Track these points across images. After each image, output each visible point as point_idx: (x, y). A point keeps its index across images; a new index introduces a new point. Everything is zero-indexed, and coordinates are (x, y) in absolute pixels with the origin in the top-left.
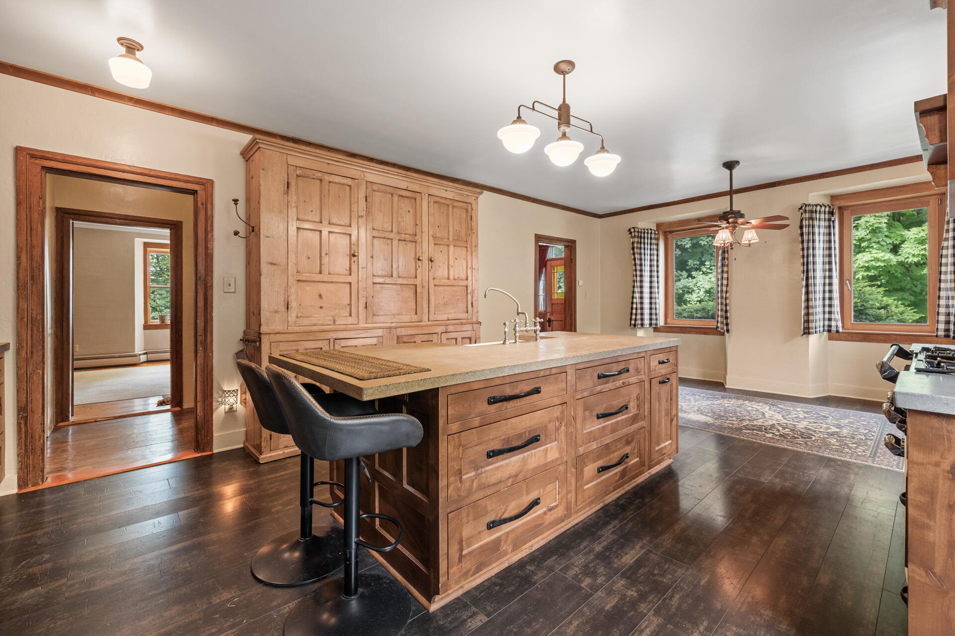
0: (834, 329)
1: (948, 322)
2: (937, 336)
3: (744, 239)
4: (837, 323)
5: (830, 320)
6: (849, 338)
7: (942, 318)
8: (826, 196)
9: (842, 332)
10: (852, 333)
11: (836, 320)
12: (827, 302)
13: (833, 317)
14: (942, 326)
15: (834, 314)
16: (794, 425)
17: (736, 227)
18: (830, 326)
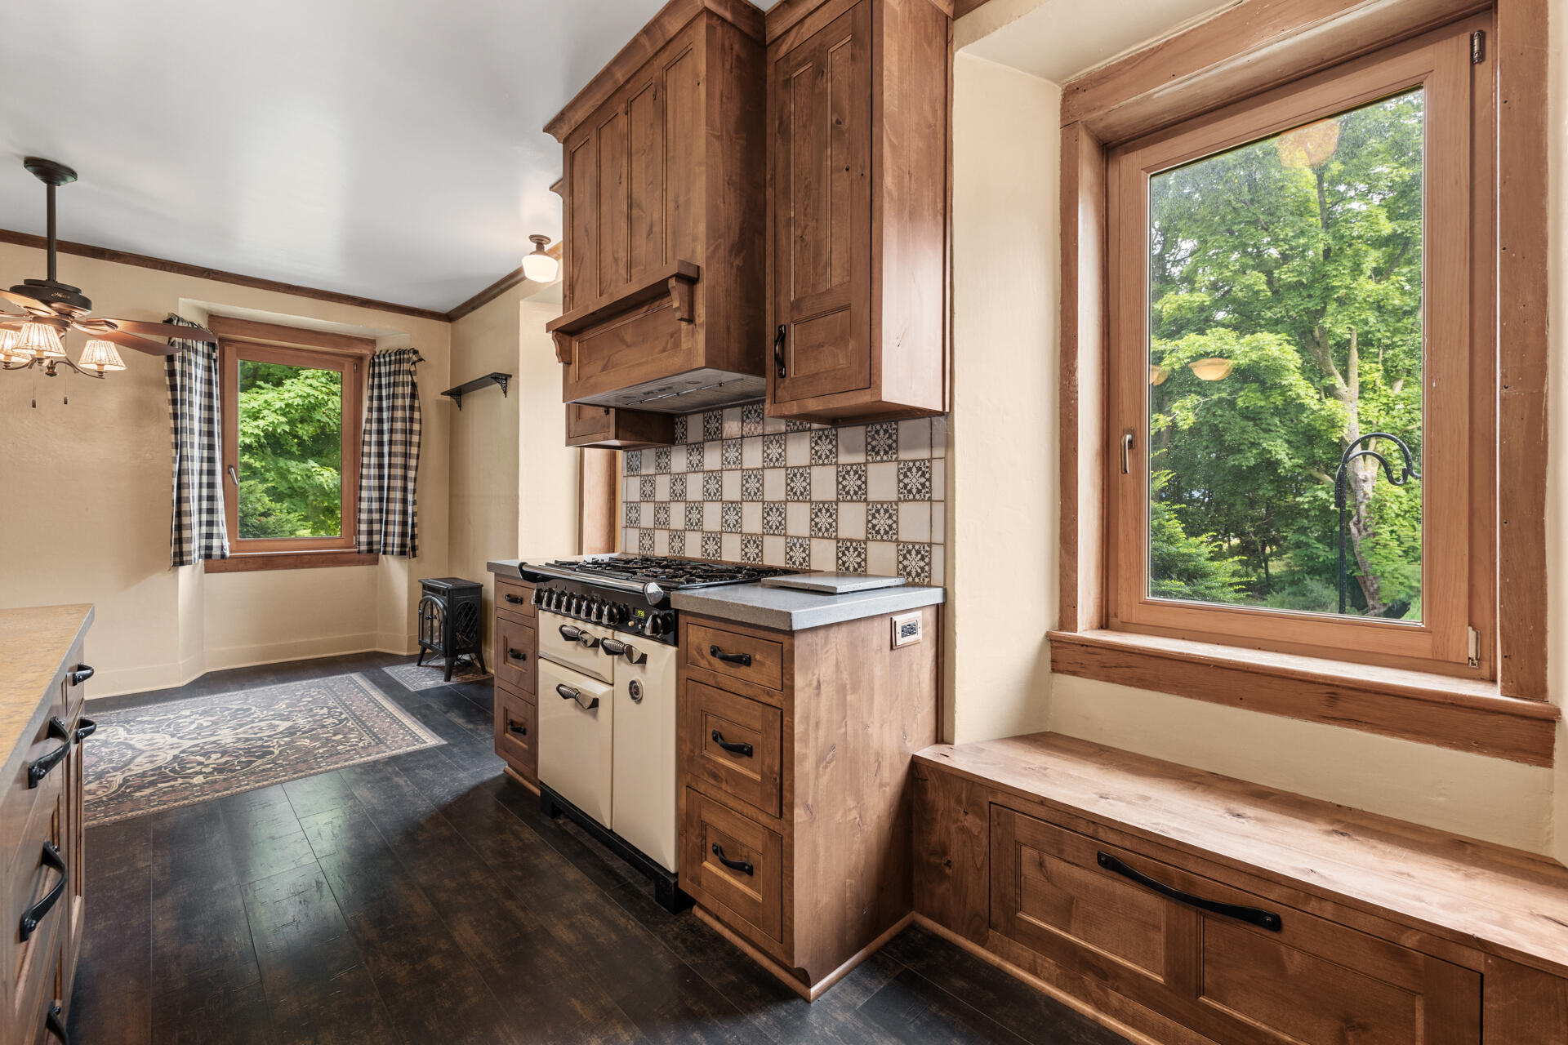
0: (216, 552)
1: (370, 533)
2: (359, 552)
3: (83, 358)
4: (223, 542)
5: (209, 536)
6: (241, 566)
7: (364, 527)
8: (203, 311)
9: (230, 557)
10: (246, 557)
11: (220, 536)
12: (205, 505)
13: (215, 531)
14: (364, 538)
15: (218, 525)
16: (214, 742)
17: (67, 325)
18: (209, 548)
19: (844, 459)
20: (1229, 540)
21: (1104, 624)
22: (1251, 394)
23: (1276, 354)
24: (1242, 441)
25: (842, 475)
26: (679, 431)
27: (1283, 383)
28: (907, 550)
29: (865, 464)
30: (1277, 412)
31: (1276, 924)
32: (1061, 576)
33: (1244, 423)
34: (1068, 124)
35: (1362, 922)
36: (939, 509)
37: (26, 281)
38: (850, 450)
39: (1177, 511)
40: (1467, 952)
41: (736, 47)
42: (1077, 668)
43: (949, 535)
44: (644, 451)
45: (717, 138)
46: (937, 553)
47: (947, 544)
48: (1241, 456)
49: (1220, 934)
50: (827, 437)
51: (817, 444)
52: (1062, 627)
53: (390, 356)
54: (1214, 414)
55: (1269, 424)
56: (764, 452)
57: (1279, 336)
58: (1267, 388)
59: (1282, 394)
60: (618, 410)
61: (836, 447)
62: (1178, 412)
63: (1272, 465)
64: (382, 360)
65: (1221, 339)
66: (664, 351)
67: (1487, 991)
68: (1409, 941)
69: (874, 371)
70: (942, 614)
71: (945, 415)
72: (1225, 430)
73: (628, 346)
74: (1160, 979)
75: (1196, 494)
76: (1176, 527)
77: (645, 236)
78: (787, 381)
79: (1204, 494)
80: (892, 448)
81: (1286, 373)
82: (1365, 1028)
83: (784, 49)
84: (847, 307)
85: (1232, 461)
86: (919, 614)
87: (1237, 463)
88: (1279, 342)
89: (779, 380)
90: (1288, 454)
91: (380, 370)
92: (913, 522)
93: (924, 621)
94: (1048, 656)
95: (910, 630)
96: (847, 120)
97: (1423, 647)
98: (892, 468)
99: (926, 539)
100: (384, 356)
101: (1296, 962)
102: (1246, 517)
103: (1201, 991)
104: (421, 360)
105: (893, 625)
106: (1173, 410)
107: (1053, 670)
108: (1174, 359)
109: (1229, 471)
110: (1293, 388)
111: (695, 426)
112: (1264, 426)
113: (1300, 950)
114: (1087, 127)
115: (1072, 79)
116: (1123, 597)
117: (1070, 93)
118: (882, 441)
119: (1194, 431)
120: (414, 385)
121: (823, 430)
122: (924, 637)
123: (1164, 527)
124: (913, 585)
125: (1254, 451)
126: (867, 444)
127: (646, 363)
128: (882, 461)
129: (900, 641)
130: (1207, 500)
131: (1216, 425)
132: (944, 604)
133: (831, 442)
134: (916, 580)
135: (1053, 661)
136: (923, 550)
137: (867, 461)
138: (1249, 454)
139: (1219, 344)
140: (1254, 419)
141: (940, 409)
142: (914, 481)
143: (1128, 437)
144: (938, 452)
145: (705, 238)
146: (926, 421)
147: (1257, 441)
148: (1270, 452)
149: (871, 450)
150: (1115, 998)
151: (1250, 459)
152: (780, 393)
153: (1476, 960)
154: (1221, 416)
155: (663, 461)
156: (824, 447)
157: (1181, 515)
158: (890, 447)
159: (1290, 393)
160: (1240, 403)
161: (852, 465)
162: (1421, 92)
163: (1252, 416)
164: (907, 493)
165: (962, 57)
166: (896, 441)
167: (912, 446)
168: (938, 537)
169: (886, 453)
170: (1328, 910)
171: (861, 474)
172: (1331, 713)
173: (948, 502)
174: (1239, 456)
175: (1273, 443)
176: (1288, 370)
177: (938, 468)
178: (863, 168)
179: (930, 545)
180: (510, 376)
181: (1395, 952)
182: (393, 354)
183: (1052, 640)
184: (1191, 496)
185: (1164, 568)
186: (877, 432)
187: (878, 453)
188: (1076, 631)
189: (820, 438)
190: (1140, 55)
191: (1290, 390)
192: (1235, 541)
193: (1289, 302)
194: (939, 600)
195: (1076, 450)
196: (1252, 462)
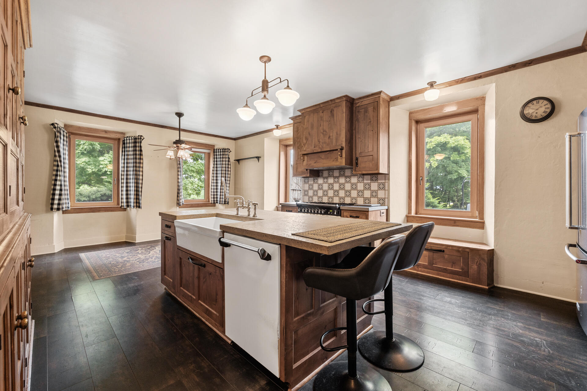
1: (214, 198)
2: (211, 203)
6: (186, 206)
7: (212, 196)
9: (184, 204)
14: (212, 199)
19: (365, 182)
20: (450, 204)
21: (416, 214)
22: (455, 156)
23: (463, 143)
24: (452, 170)
25: (365, 185)
26: (321, 174)
27: (465, 152)
28: (379, 200)
29: (370, 183)
30: (463, 161)
31: (443, 251)
32: (409, 204)
33: (453, 164)
34: (410, 119)
35: (455, 248)
36: (387, 192)
37: (176, 140)
38: (367, 180)
39: (430, 192)
40: (467, 249)
41: (349, 105)
42: (411, 221)
43: (389, 196)
44: (309, 178)
45: (347, 123)
46: (386, 200)
47: (388, 198)
48: (452, 175)
49: (436, 255)
50: (361, 177)
51: (359, 178)
52: (409, 214)
53: (220, 150)
54: (443, 162)
55: (461, 165)
56: (345, 179)
57: (464, 137)
58: (460, 154)
59: (465, 156)
60: (310, 170)
61: (364, 179)
62: (432, 162)
63: (461, 178)
64: (218, 151)
65: (445, 138)
66: (333, 161)
67: (469, 254)
68: (460, 250)
69: (378, 167)
70: (387, 210)
71: (388, 174)
72: (447, 166)
73: (322, 159)
74: (427, 264)
75: (438, 187)
76: (430, 196)
77: (328, 138)
78: (358, 168)
79: (440, 187)
80: (377, 180)
81: (466, 149)
82: (455, 263)
83: (358, 105)
84: (372, 155)
85: (449, 177)
86: (384, 210)
87: (451, 177)
88: (463, 139)
89: (356, 167)
90: (467, 175)
91: (217, 154)
92: (381, 194)
93: (385, 211)
94: (406, 220)
95: (383, 213)
96: (372, 122)
97: (470, 214)
98: (376, 184)
99: (384, 197)
100: (218, 150)
101: (446, 256)
102: (455, 195)
103: (433, 264)
104: (231, 151)
105: (381, 212)
106: (431, 161)
107: (407, 222)
108: (431, 145)
109: (448, 180)
110: (468, 154)
111: (325, 174)
112: (459, 166)
113: (447, 254)
114: (414, 119)
115: (411, 111)
116: (420, 209)
117: (411, 113)
118: (374, 178)
119: (437, 167)
120: (229, 158)
121: (360, 176)
122: (385, 214)
123: (427, 196)
124: (381, 206)
125: (456, 174)
126: (371, 179)
127: (329, 163)
128: (374, 182)
129: (382, 215)
130: (442, 189)
131: (444, 165)
132: (388, 209)
133: (362, 178)
134: (383, 204)
135: (407, 220)
136: (383, 199)
137: (371, 182)
138: (455, 175)
139: (445, 139)
140: (456, 163)
141: (387, 173)
142: (381, 186)
143: (421, 178)
144: (387, 181)
145: (345, 142)
146: (384, 175)
147: (457, 170)
148: (461, 174)
149: (371, 180)
150: (420, 269)
151: (454, 176)
152: (356, 170)
153: (468, 250)
154: (446, 162)
155: (316, 181)
156: (361, 179)
157: (432, 193)
158: (376, 180)
159: (467, 155)
160: (452, 159)
161: (367, 183)
162: (471, 122)
163: (456, 162)
164: (379, 188)
165: (391, 109)
166: (377, 179)
167: (380, 180)
168: (387, 197)
169: (375, 181)
170: (450, 248)
171: (369, 185)
172: (455, 225)
173: (389, 190)
174: (451, 175)
175: (462, 171)
176: (467, 148)
177: (386, 184)
178: (376, 131)
179: (385, 198)
180: (261, 157)
181: (458, 251)
182: (222, 149)
183: (407, 216)
184: (436, 188)
185: (428, 205)
186: (373, 177)
187: (373, 181)
188: (411, 214)
189: (360, 177)
190: (424, 109)
191: (467, 154)
192: (452, 204)
193: (467, 126)
194: (387, 208)
195: (411, 181)
196: (456, 177)
